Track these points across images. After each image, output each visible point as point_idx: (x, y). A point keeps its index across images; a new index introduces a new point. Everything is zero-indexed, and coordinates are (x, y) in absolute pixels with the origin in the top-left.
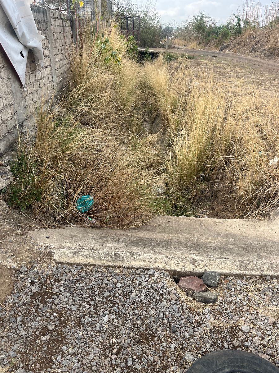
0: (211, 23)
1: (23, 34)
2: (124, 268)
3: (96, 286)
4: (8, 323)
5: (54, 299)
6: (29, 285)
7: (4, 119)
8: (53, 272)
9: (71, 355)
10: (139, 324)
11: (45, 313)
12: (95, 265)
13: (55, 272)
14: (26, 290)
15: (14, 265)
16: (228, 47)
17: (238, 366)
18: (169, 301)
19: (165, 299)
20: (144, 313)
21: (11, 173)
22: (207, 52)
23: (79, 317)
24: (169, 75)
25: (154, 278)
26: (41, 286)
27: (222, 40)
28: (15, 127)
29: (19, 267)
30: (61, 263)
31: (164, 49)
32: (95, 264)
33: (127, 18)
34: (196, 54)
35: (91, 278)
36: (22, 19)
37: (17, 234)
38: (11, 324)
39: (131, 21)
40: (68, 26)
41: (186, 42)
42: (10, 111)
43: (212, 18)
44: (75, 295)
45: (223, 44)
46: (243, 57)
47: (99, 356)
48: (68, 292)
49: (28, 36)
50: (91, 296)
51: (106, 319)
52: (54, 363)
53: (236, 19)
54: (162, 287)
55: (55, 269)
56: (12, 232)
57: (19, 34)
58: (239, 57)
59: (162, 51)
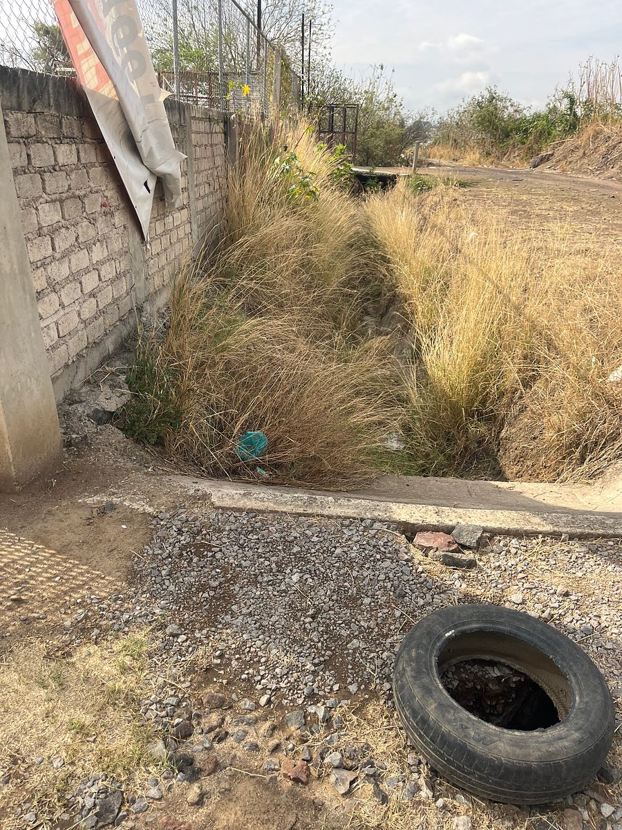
0: (511, 110)
1: (151, 152)
2: (322, 516)
3: (278, 540)
4: (149, 578)
5: (215, 553)
6: (175, 534)
7: (116, 297)
8: (211, 520)
9: (245, 615)
10: (346, 587)
11: (202, 567)
12: (276, 512)
13: (213, 520)
14: (171, 541)
15: (150, 510)
16: (548, 159)
17: (492, 622)
18: (395, 561)
19: (389, 559)
20: (355, 573)
21: (126, 386)
22: (501, 172)
23: (254, 575)
24: (415, 220)
25: (373, 532)
26: (194, 538)
27: (535, 147)
28: (130, 311)
29: (157, 512)
30: (222, 508)
31: (409, 168)
32: (276, 509)
33: (331, 108)
34: (478, 177)
35: (270, 529)
36: (150, 124)
37: (147, 473)
38: (153, 579)
39: (339, 114)
40: (220, 133)
41: (457, 153)
42: (124, 283)
43: (514, 100)
44: (247, 549)
45: (538, 155)
46: (581, 180)
47: (286, 619)
48: (235, 545)
49: (158, 155)
50: (272, 552)
51: (295, 578)
52: (220, 623)
53: (566, 101)
54: (385, 544)
55: (213, 516)
56: (137, 470)
57: (144, 151)
58: (572, 179)
59: (402, 171)
